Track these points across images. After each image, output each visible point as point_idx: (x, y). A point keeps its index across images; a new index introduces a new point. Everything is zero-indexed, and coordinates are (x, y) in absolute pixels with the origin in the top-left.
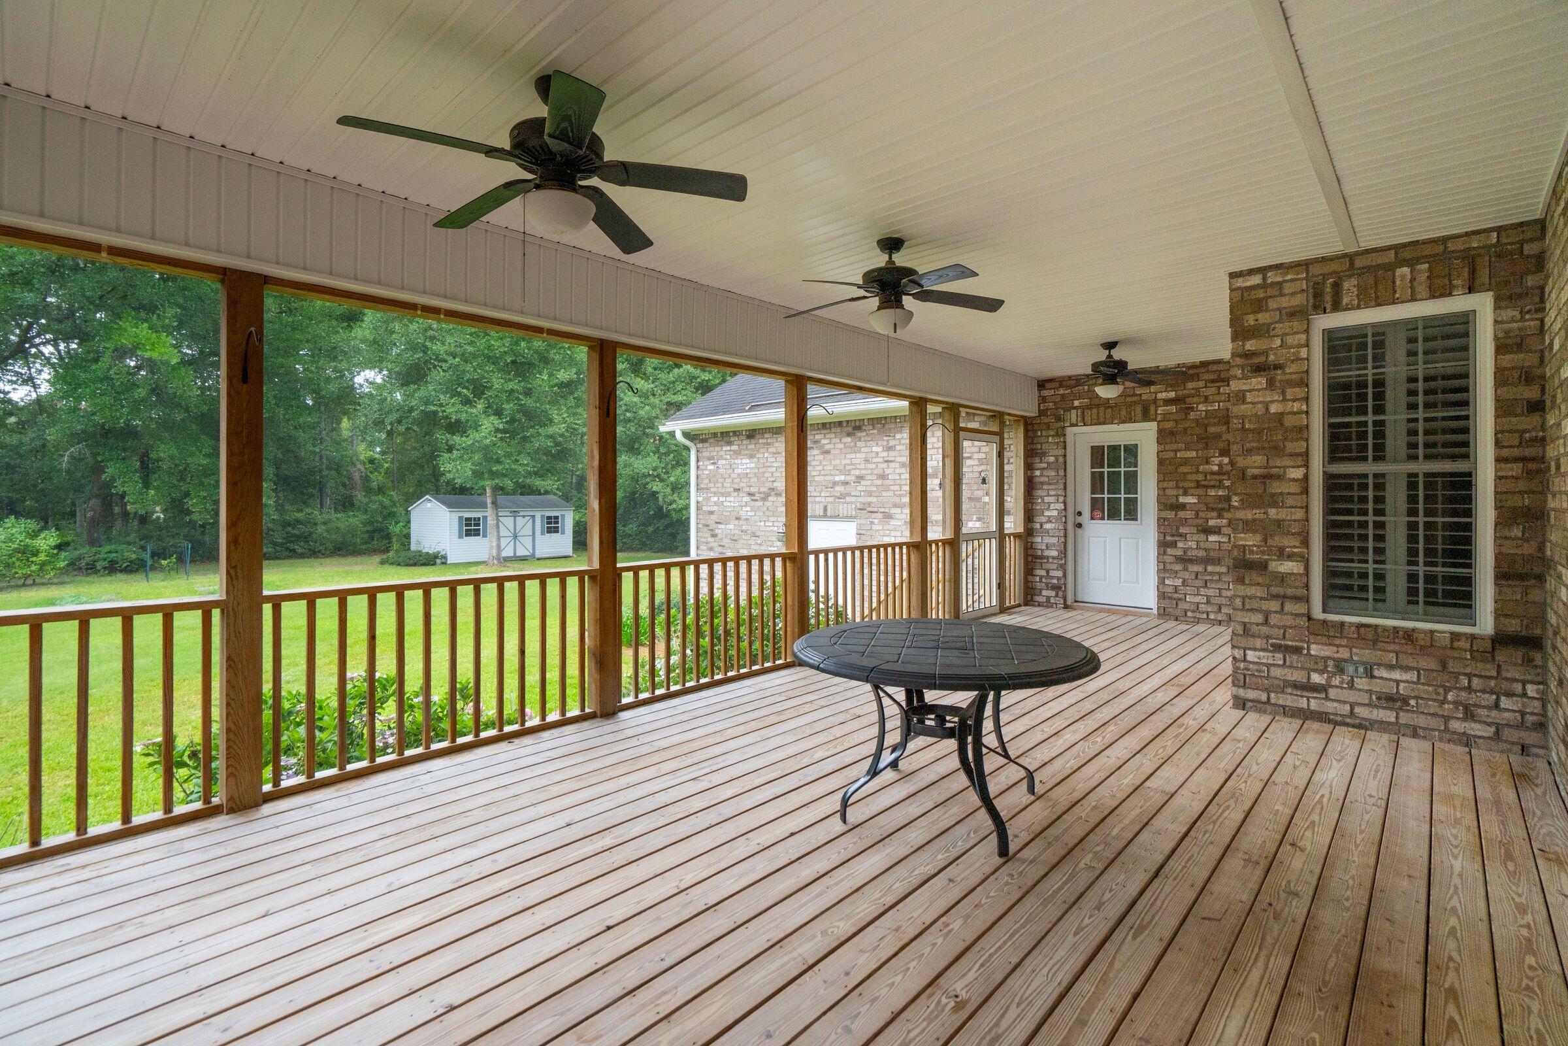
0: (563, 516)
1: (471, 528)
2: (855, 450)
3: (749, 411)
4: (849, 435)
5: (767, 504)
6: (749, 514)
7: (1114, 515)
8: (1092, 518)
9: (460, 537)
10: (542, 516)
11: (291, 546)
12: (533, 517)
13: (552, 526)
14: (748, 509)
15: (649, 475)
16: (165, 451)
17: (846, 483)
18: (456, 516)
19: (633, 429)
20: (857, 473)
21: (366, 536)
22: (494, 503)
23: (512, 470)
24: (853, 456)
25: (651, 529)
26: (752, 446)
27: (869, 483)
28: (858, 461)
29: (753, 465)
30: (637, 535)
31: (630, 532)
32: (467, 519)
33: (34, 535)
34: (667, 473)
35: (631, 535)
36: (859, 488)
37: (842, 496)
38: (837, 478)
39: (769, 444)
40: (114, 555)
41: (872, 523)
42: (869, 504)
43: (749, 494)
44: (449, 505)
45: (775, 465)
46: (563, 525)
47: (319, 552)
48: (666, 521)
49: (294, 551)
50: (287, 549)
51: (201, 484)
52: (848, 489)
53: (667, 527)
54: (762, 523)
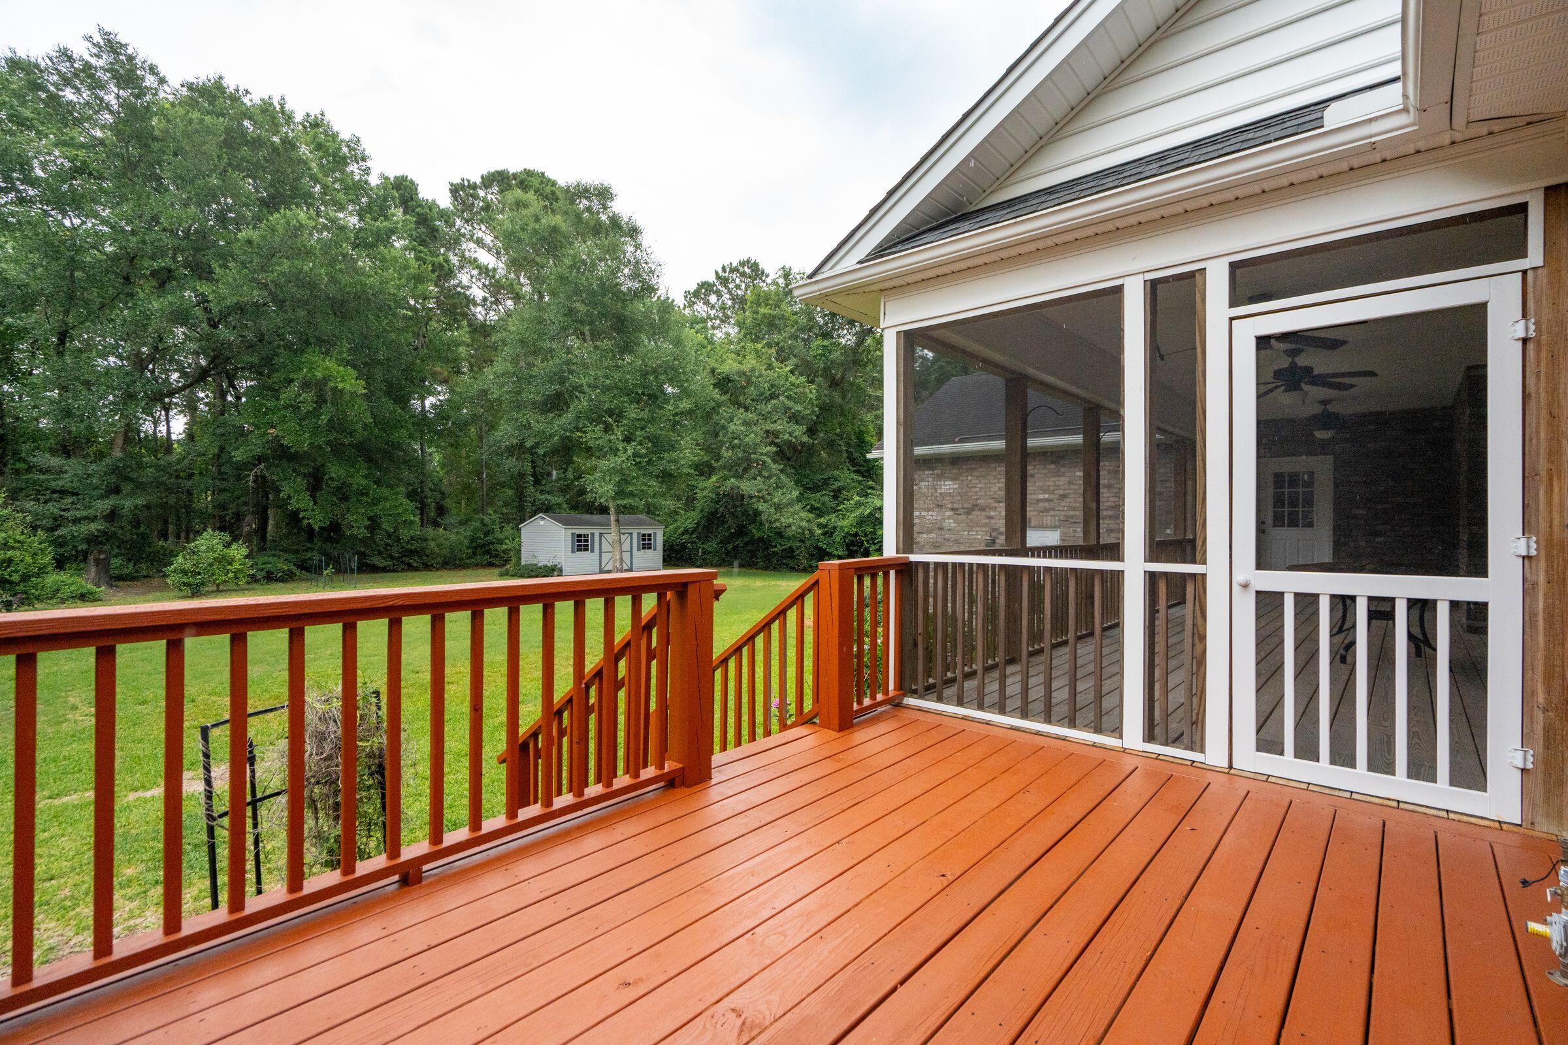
0: (655, 533)
1: (582, 544)
2: (1058, 474)
3: (958, 442)
4: (1053, 462)
5: (970, 517)
6: (953, 525)
7: (1293, 523)
8: (1274, 526)
9: (573, 552)
10: (638, 533)
11: (406, 560)
12: (631, 534)
13: (646, 543)
14: (951, 521)
15: (755, 496)
16: (336, 471)
17: (1049, 500)
18: (570, 532)
19: (740, 455)
20: (1061, 492)
21: (470, 551)
22: (617, 520)
23: (643, 491)
24: (1057, 479)
25: (730, 547)
26: (955, 471)
27: (1071, 500)
28: (1061, 483)
29: (956, 486)
30: (717, 552)
31: (710, 549)
32: (579, 536)
33: (228, 545)
34: (769, 494)
35: (710, 552)
36: (1063, 504)
37: (1046, 510)
38: (1041, 496)
39: (973, 469)
40: (270, 566)
41: (1075, 531)
42: (1072, 517)
43: (953, 509)
44: (566, 522)
45: (979, 486)
46: (655, 541)
47: (432, 565)
48: (746, 539)
49: (410, 565)
50: (403, 562)
51: (359, 501)
52: (1052, 505)
53: (746, 544)
54: (966, 533)
